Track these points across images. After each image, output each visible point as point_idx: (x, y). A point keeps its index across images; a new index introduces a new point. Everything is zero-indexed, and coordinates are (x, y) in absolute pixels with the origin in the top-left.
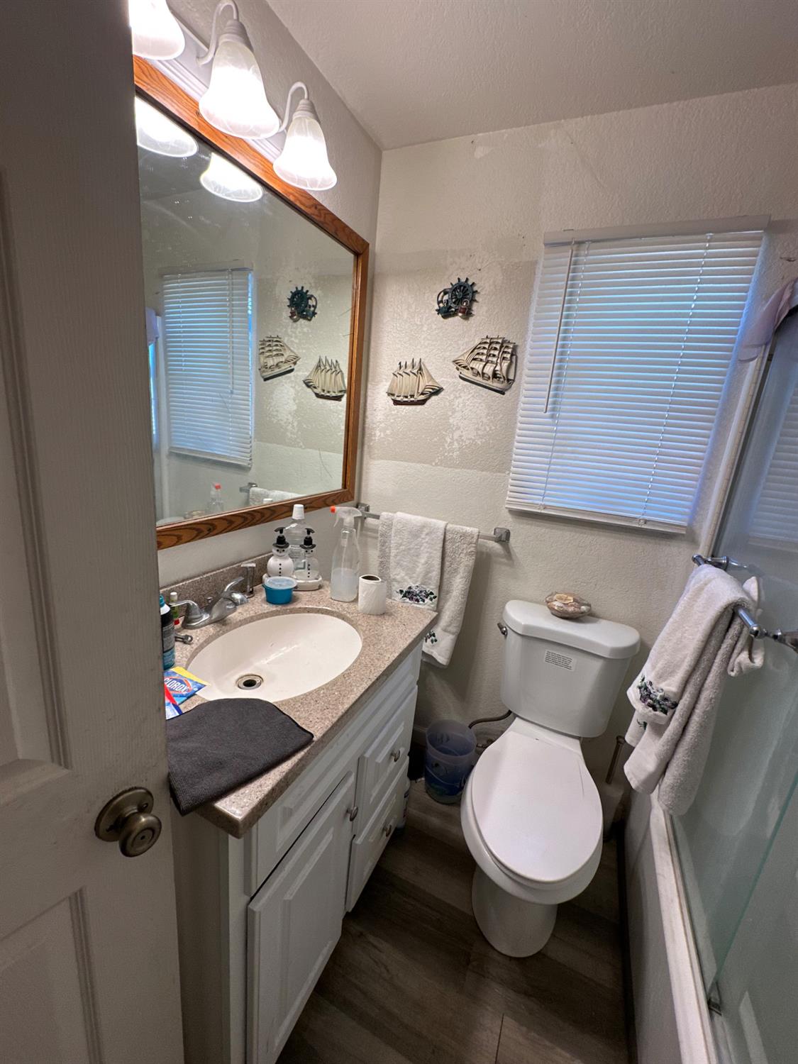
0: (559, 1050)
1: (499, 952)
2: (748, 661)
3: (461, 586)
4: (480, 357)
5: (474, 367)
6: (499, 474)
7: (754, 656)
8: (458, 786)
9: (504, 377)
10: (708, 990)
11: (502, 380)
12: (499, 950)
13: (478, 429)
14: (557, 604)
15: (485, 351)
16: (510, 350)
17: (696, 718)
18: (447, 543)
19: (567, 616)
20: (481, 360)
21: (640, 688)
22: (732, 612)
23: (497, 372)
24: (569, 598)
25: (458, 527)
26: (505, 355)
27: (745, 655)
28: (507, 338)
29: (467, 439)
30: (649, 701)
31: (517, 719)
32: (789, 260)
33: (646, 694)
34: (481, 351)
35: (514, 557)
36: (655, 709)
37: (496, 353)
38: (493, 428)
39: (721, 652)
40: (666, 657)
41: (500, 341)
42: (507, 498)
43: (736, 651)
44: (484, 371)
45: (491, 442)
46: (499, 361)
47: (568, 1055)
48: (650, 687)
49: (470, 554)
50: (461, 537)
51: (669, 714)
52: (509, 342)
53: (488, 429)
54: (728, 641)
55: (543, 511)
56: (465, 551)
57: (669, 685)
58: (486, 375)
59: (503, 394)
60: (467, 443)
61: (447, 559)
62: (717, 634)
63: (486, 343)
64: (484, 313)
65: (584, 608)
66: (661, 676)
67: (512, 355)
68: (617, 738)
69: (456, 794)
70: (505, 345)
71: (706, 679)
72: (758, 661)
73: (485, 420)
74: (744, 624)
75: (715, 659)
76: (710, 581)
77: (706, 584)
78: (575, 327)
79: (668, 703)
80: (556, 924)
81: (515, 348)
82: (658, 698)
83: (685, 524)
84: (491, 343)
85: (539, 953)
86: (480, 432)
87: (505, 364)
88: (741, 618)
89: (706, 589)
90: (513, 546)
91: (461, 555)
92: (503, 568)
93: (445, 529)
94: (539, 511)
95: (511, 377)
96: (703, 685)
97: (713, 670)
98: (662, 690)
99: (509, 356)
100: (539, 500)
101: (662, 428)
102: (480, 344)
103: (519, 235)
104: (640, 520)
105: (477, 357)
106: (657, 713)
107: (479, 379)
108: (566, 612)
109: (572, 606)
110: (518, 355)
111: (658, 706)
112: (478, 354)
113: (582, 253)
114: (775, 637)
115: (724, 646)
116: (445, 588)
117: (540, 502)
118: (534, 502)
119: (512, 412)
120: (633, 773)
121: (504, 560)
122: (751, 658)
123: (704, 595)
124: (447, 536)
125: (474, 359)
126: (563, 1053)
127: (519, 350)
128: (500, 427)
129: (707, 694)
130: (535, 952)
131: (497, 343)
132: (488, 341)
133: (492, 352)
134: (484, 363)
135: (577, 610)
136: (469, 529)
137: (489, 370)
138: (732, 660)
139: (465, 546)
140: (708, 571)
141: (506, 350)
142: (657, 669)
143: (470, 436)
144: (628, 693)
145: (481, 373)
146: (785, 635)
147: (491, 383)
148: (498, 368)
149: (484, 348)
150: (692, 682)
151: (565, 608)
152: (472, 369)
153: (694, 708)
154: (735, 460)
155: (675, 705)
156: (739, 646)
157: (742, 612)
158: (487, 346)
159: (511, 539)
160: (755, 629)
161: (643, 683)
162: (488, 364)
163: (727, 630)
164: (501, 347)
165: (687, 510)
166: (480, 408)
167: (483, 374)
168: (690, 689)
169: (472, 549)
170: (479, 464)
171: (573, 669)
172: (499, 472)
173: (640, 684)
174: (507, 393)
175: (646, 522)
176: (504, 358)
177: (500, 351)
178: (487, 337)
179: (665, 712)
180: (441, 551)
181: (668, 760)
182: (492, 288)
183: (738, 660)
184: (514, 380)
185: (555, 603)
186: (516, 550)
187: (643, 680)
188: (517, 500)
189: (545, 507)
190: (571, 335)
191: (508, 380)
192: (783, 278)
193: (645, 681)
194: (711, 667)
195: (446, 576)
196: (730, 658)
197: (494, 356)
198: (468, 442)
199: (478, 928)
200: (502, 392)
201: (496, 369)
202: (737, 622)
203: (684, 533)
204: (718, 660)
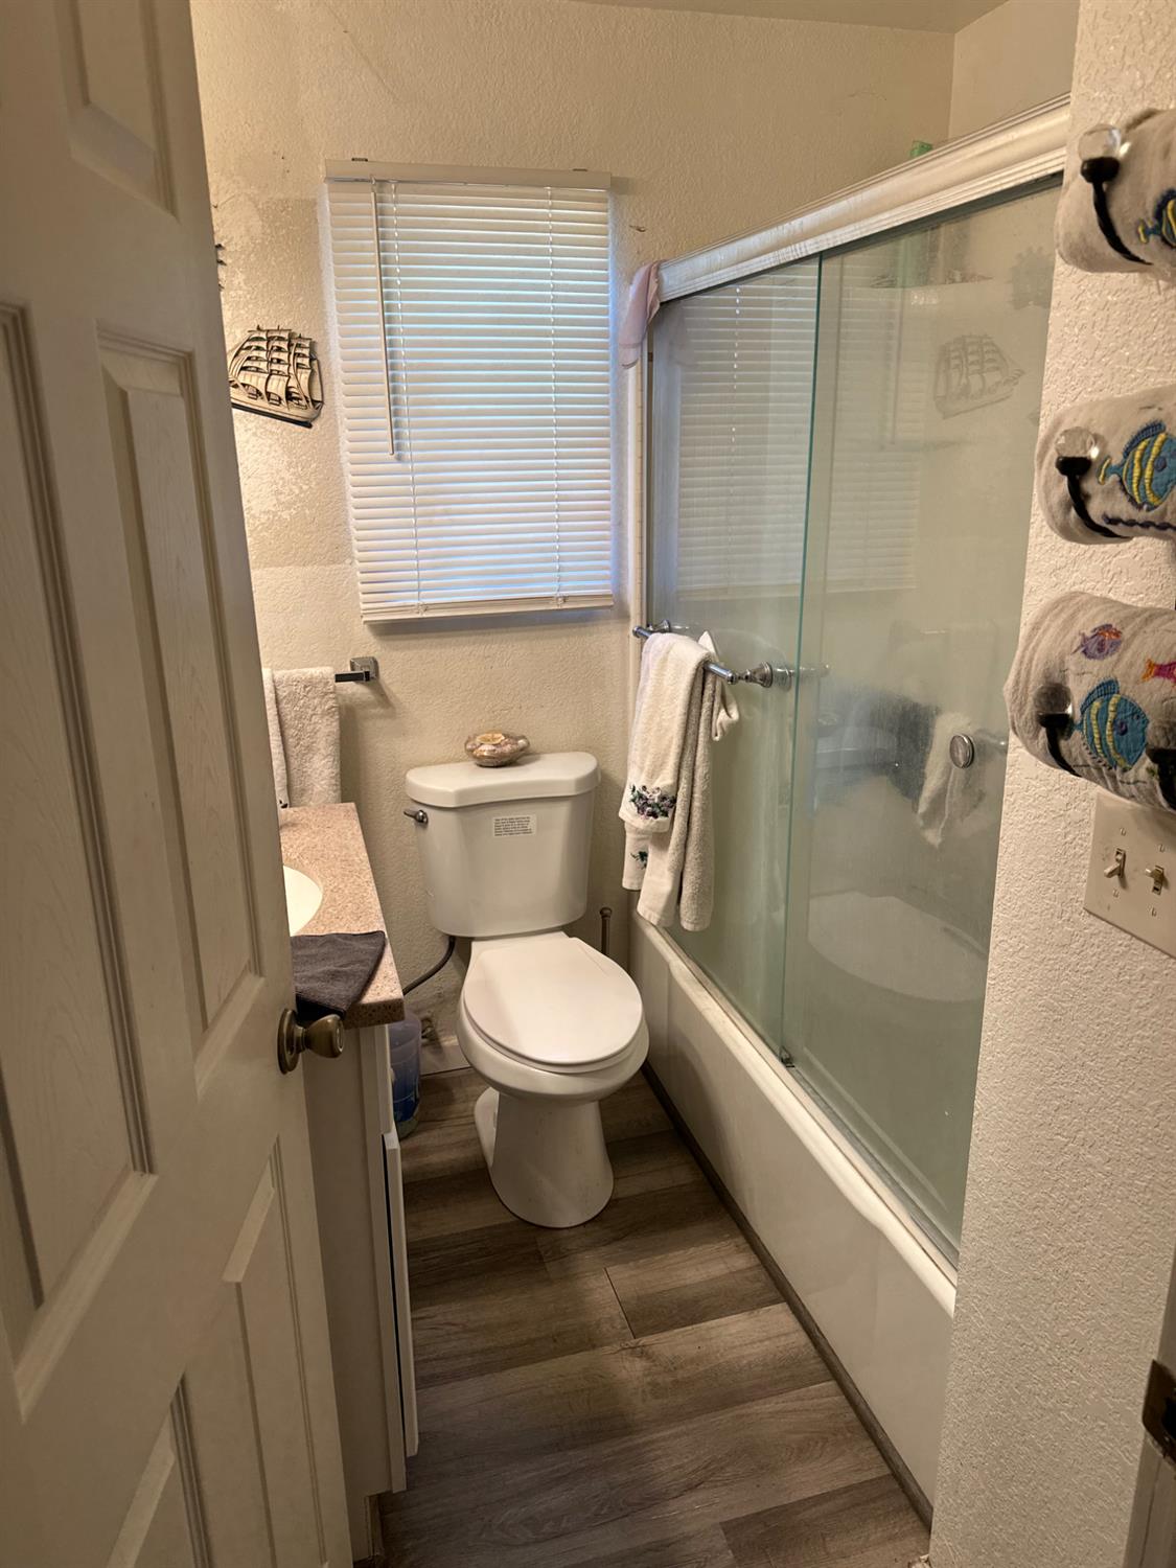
0: (671, 1255)
1: (567, 1228)
2: (727, 718)
3: (327, 772)
4: (256, 364)
5: (247, 382)
6: (334, 567)
7: (730, 712)
8: (413, 1099)
9: (306, 398)
10: (778, 1053)
11: (304, 402)
12: (568, 1225)
13: (278, 493)
14: (486, 749)
15: (263, 354)
16: (306, 352)
17: (696, 804)
18: (283, 705)
19: (505, 760)
20: (258, 370)
21: (633, 800)
22: (703, 670)
23: (292, 390)
24: (496, 736)
25: (295, 673)
26: (299, 360)
27: (723, 712)
28: (298, 331)
29: (261, 513)
30: (649, 809)
31: (474, 945)
32: (639, 230)
33: (642, 803)
34: (255, 353)
35: (392, 700)
36: (654, 815)
37: (283, 356)
38: (305, 487)
39: (703, 718)
40: (652, 750)
41: (285, 335)
42: (363, 606)
43: (715, 713)
44: (268, 390)
45: (307, 512)
46: (292, 371)
47: (682, 1252)
48: (644, 793)
49: (328, 712)
50: (305, 687)
51: (670, 815)
52: (300, 337)
53: (297, 491)
54: (707, 704)
55: (425, 615)
56: (319, 710)
57: (664, 780)
58: (272, 396)
59: (310, 426)
60: (263, 521)
61: (290, 732)
62: (696, 701)
63: (258, 339)
64: (242, 284)
65: (521, 742)
66: (653, 775)
67: (311, 360)
68: (601, 912)
69: (412, 1115)
70: (294, 342)
71: (695, 756)
72: (735, 715)
73: (287, 476)
74: (717, 675)
75: (698, 729)
76: (671, 648)
77: (668, 653)
78: (404, 314)
79: (667, 802)
80: (613, 1167)
81: (312, 347)
82: (656, 801)
83: (609, 591)
84: (269, 339)
85: (610, 1201)
86: (282, 498)
87: (304, 376)
88: (713, 672)
89: (669, 658)
90: (387, 682)
91: (314, 719)
92: (380, 723)
93: (274, 681)
94: (419, 616)
95: (318, 397)
96: (694, 764)
97: (700, 742)
98: (658, 789)
99: (306, 361)
100: (413, 598)
101: (554, 461)
102: (248, 340)
103: (274, 153)
104: (557, 598)
105: (248, 364)
106: (659, 819)
107: (261, 404)
108: (502, 755)
109: (506, 744)
110: (319, 358)
111: (658, 811)
112: (249, 359)
113: (388, 196)
114: (747, 677)
115: (704, 711)
116: (297, 786)
117: (416, 602)
118: (408, 603)
119: (331, 457)
120: (650, 909)
121: (379, 711)
122: (729, 715)
123: (670, 666)
124: (279, 692)
125: (243, 368)
126: (676, 1253)
127: (319, 350)
128: (318, 484)
129: (700, 771)
130: (606, 1201)
131: (280, 339)
132: (263, 335)
133: (275, 355)
134: (267, 375)
135: (514, 746)
136: (315, 671)
137: (277, 386)
138: (713, 724)
139: (316, 701)
140: (658, 641)
141: (298, 351)
142: (646, 769)
143: (264, 508)
144: (620, 815)
145: (263, 392)
146: (755, 673)
147: (286, 410)
148: (293, 383)
149: (258, 348)
150: (684, 764)
151: (499, 750)
152: (244, 385)
153: (692, 793)
154: (642, 494)
155: (674, 801)
156: (716, 706)
157: (712, 667)
158: (263, 345)
159: (381, 672)
160: (730, 675)
161: (636, 793)
162: (272, 377)
163: (703, 694)
164: (290, 345)
165: (608, 572)
166: (273, 454)
167: (268, 394)
168: (685, 773)
169: (331, 703)
170: (295, 555)
171: (534, 831)
172: (334, 563)
173: (632, 797)
174: (316, 425)
175: (565, 599)
176: (298, 366)
177: (290, 353)
178: (259, 329)
179: (665, 814)
180: (277, 722)
181: (681, 868)
182: (246, 239)
183: (718, 722)
184: (322, 402)
185: (482, 748)
186: (394, 689)
187: (634, 790)
188: (381, 605)
189: (427, 608)
190: (400, 326)
191: (314, 402)
192: (638, 252)
193: (637, 789)
194: (697, 741)
195: (294, 763)
196: (711, 723)
197: (279, 361)
198: (264, 518)
199: (532, 1224)
200: (307, 424)
201: (289, 385)
202: (710, 678)
203: (612, 603)
204: (702, 729)
